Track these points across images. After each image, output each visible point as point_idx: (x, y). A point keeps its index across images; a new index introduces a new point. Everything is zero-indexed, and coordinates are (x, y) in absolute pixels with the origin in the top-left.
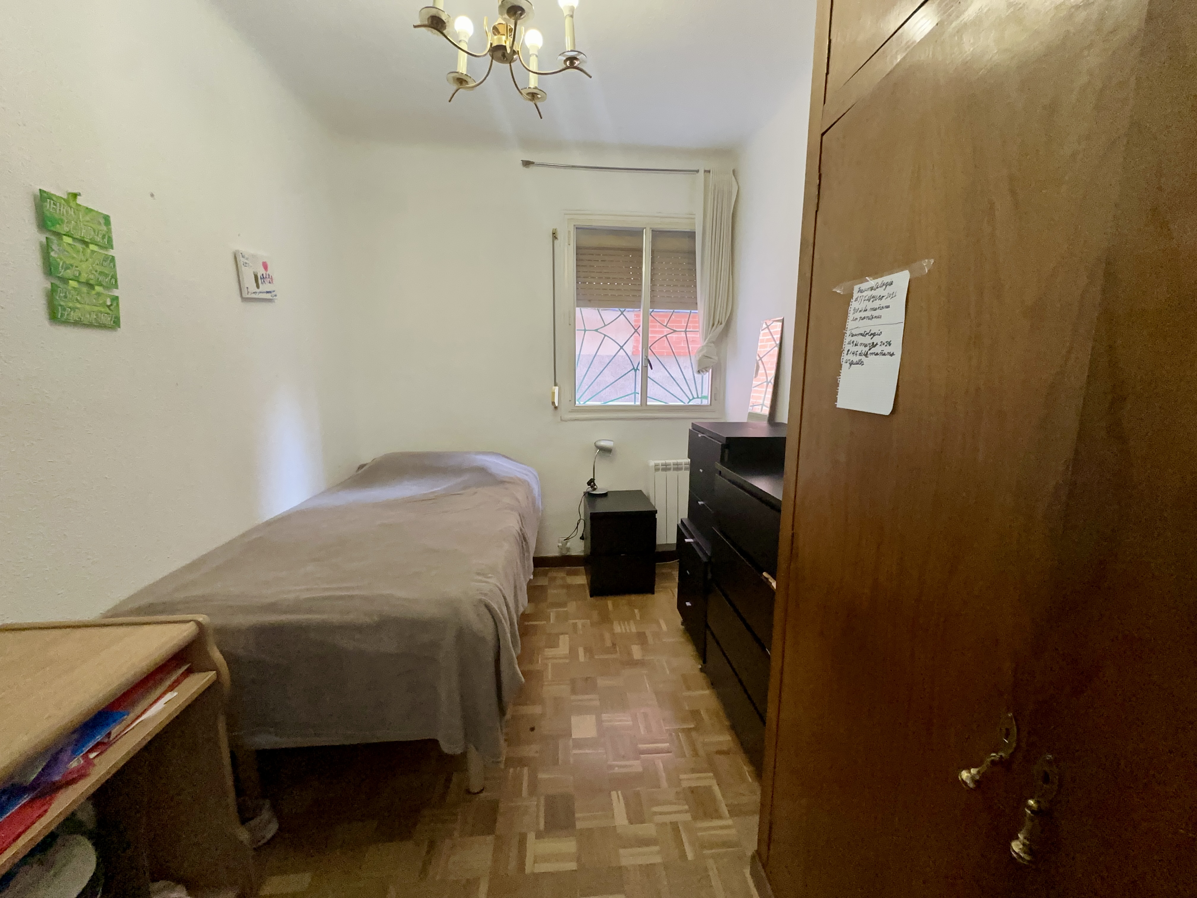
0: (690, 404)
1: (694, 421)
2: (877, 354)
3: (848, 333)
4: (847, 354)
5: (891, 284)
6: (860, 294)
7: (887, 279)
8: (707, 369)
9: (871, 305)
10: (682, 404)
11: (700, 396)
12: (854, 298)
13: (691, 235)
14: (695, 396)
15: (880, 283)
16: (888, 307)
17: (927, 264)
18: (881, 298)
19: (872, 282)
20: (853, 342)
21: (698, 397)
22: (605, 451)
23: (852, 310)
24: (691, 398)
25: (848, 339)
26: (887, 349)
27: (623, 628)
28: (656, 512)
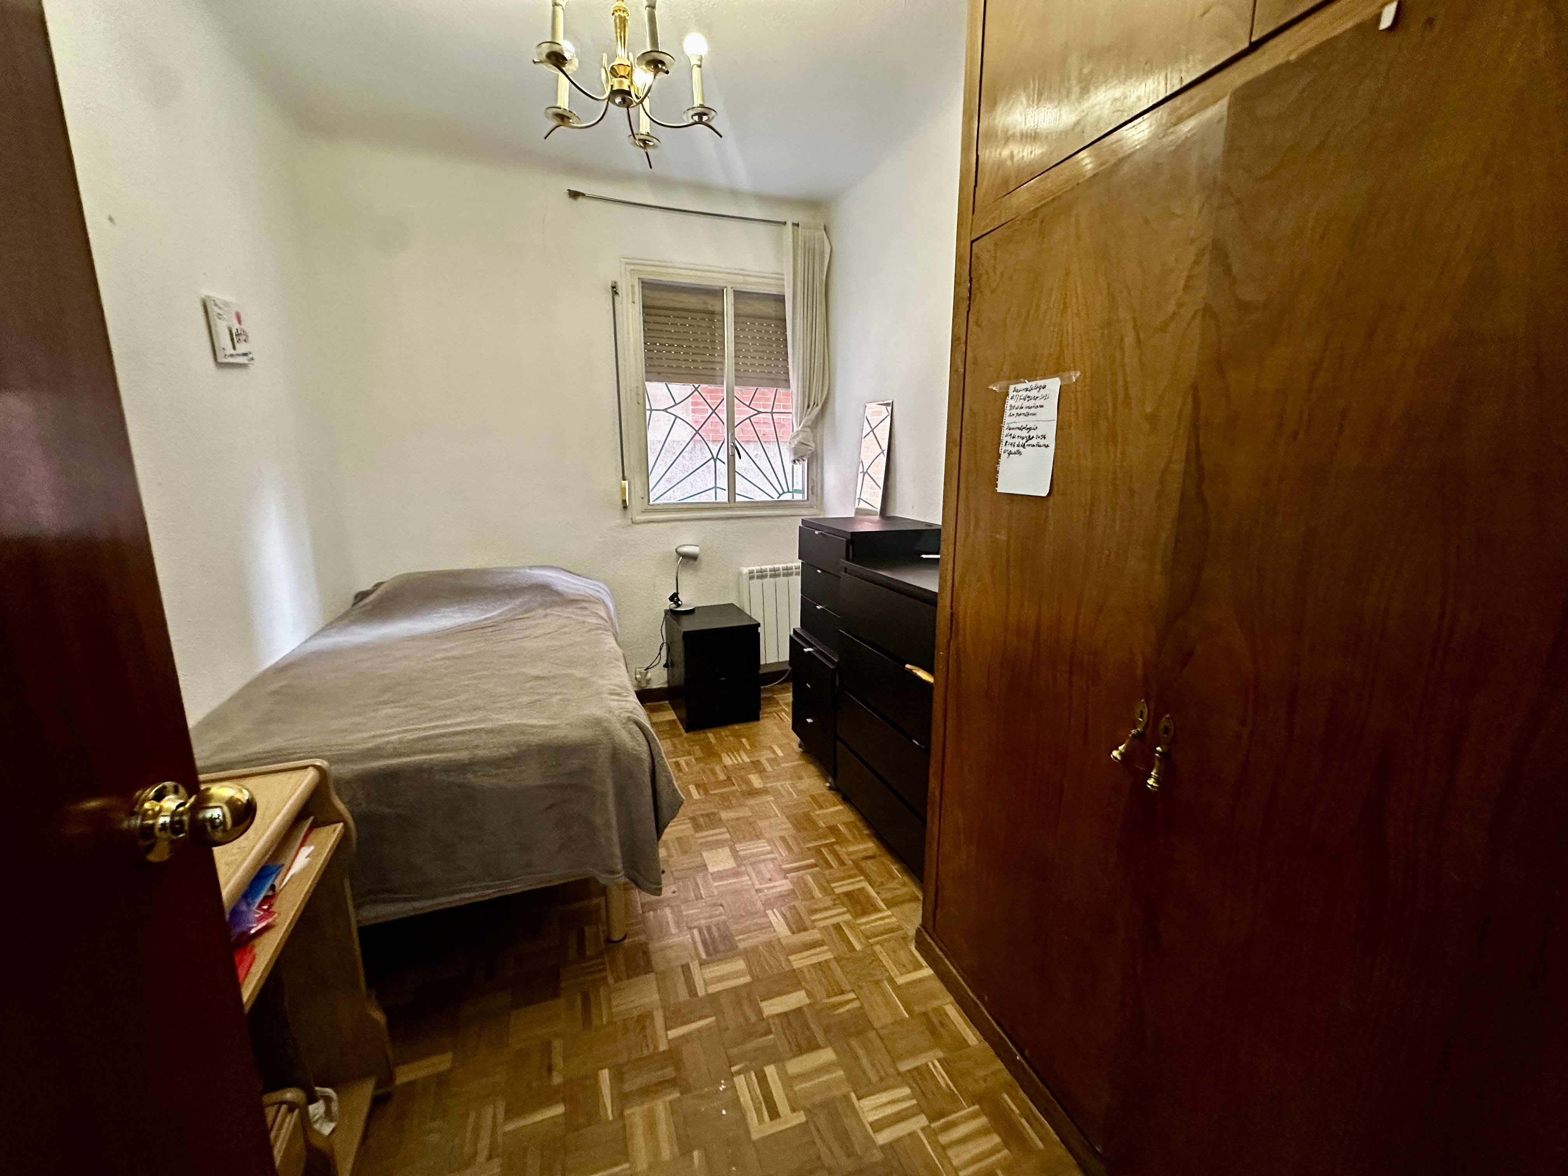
1: (803, 518)
2: (1034, 446)
3: (1006, 426)
4: (1005, 445)
5: (1044, 387)
6: (1015, 393)
7: (1041, 383)
8: (804, 458)
9: (1026, 403)
10: (771, 499)
11: (791, 490)
12: (1010, 396)
13: (780, 299)
14: (786, 490)
15: (1034, 386)
16: (1042, 406)
17: (1075, 376)
18: (1036, 398)
19: (1027, 385)
20: (1011, 435)
21: (789, 492)
22: (689, 559)
23: (1008, 406)
24: (781, 492)
25: (1005, 432)
26: (1042, 442)
27: (734, 759)
28: (759, 625)
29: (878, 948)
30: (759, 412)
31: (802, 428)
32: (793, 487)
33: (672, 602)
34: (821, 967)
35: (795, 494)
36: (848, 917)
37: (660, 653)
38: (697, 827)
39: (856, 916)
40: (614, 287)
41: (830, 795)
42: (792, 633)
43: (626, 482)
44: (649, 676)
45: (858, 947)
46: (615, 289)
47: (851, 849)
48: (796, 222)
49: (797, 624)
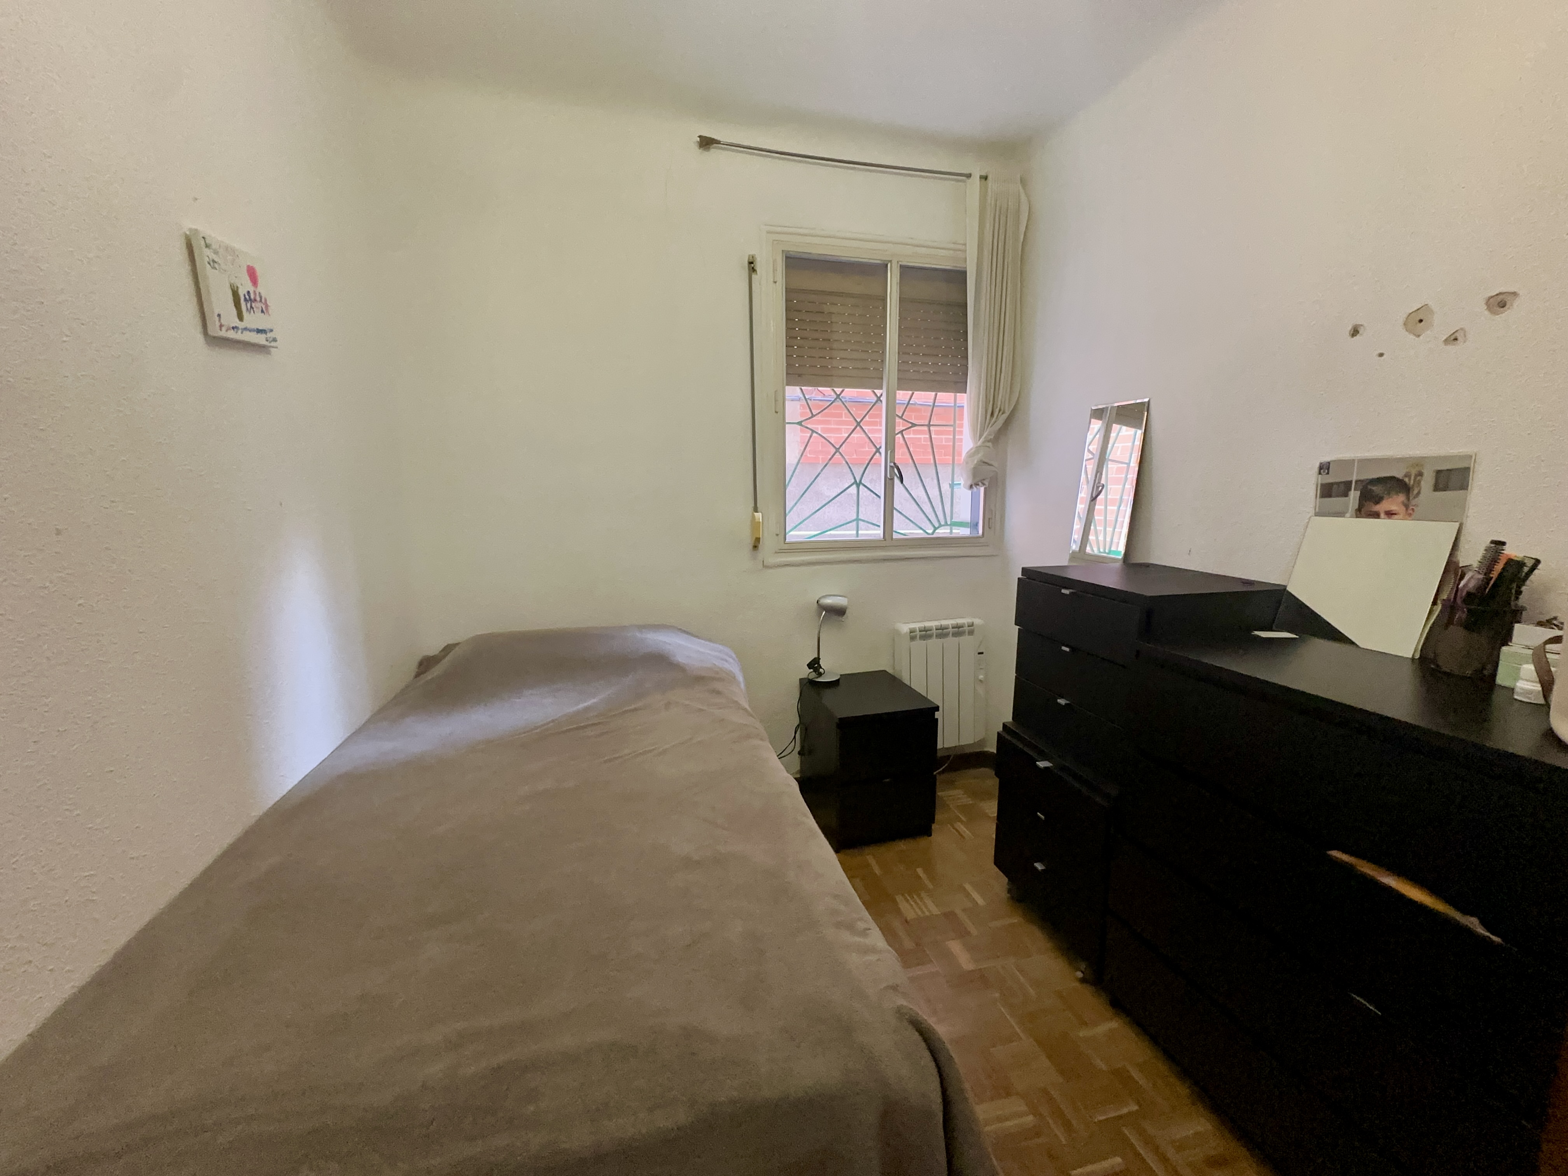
0: (935, 534)
10: (926, 535)
11: (949, 523)
21: (946, 524)
22: (835, 613)
28: (937, 709)
30: (914, 425)
31: (984, 442)
32: (952, 518)
33: (812, 670)
35: (958, 528)
40: (752, 263)
42: (1000, 728)
43: (760, 514)
46: (752, 265)
48: (984, 174)
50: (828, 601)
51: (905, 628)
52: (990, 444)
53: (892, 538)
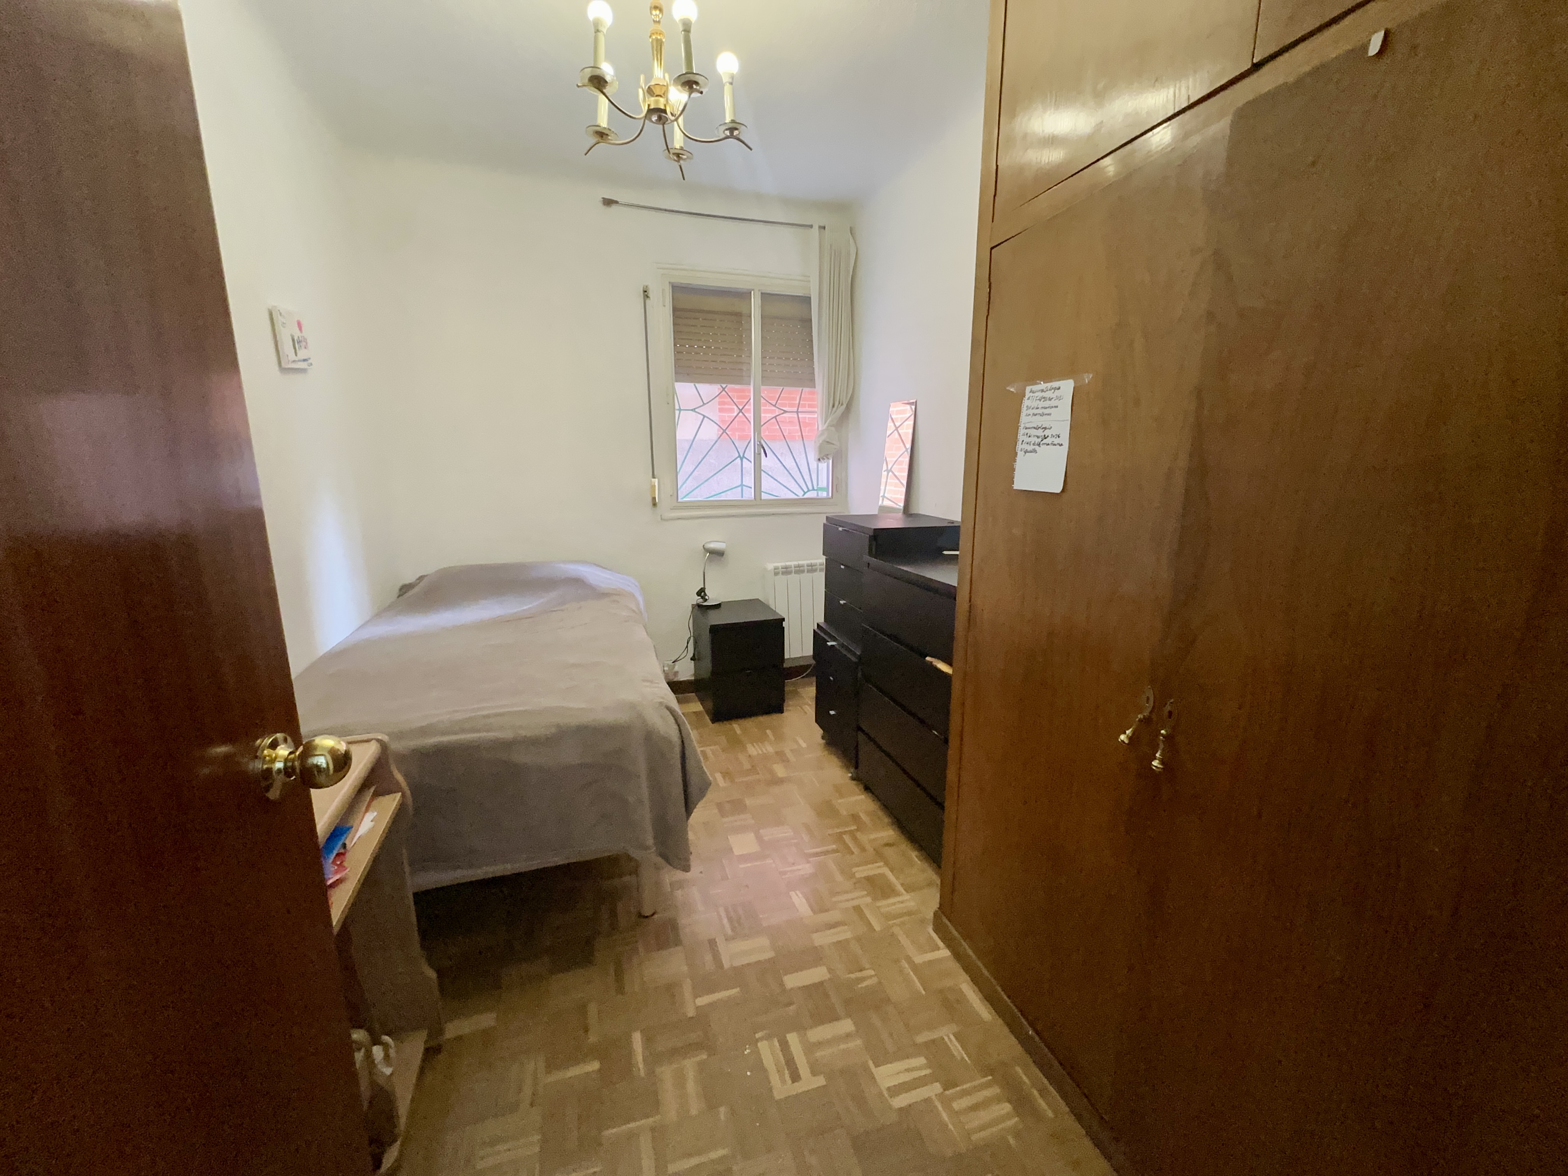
0: (805, 496)
1: (828, 515)
2: (1048, 444)
3: (1022, 426)
4: (1022, 444)
5: (1059, 388)
6: (1031, 394)
7: (1055, 384)
8: (829, 456)
9: (1042, 404)
10: (796, 497)
11: (815, 488)
12: (1027, 397)
13: (806, 300)
14: (811, 488)
15: (1049, 388)
16: (1056, 407)
17: (1087, 378)
18: (1050, 399)
19: (1043, 385)
20: (1027, 434)
21: (813, 489)
22: (716, 555)
23: (1025, 406)
24: (806, 490)
25: (1022, 431)
26: (1056, 441)
27: (758, 750)
28: (783, 620)
29: (896, 930)
30: (785, 412)
31: (828, 427)
32: (818, 485)
33: (700, 597)
34: (841, 945)
35: (820, 492)
36: (868, 900)
37: (687, 647)
38: (722, 813)
39: (875, 899)
40: (646, 292)
41: (853, 786)
42: (816, 627)
43: (656, 480)
44: (676, 668)
45: (877, 928)
46: (646, 293)
47: (872, 836)
48: (822, 225)
49: (821, 619)
50: (712, 546)
51: (770, 566)
52: (833, 429)
53: (761, 499)
